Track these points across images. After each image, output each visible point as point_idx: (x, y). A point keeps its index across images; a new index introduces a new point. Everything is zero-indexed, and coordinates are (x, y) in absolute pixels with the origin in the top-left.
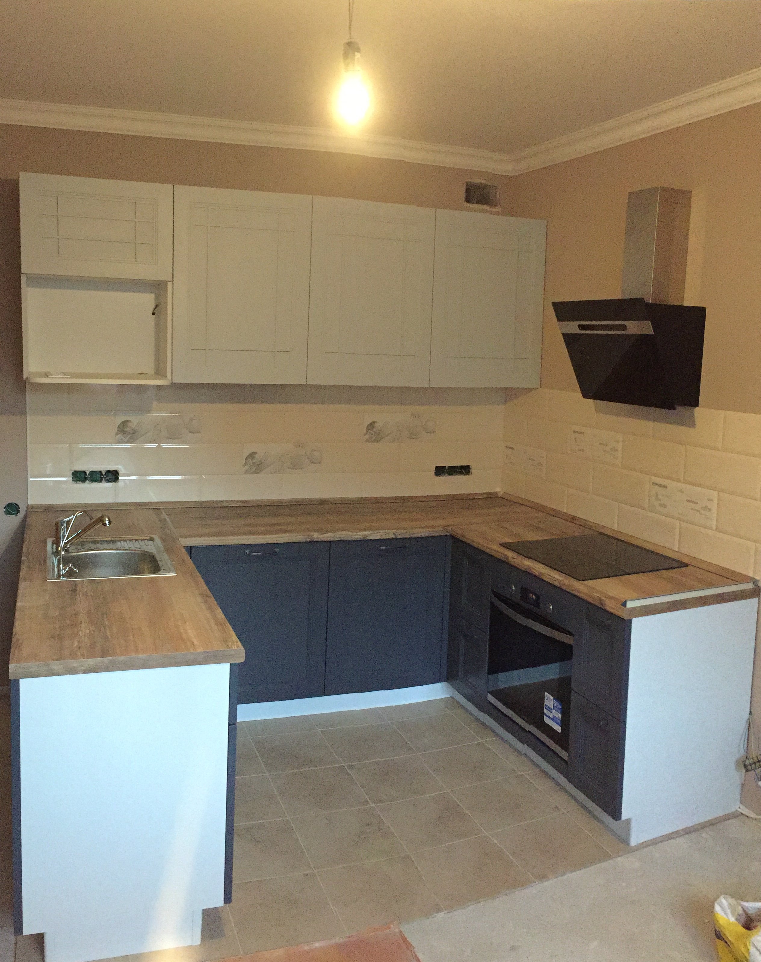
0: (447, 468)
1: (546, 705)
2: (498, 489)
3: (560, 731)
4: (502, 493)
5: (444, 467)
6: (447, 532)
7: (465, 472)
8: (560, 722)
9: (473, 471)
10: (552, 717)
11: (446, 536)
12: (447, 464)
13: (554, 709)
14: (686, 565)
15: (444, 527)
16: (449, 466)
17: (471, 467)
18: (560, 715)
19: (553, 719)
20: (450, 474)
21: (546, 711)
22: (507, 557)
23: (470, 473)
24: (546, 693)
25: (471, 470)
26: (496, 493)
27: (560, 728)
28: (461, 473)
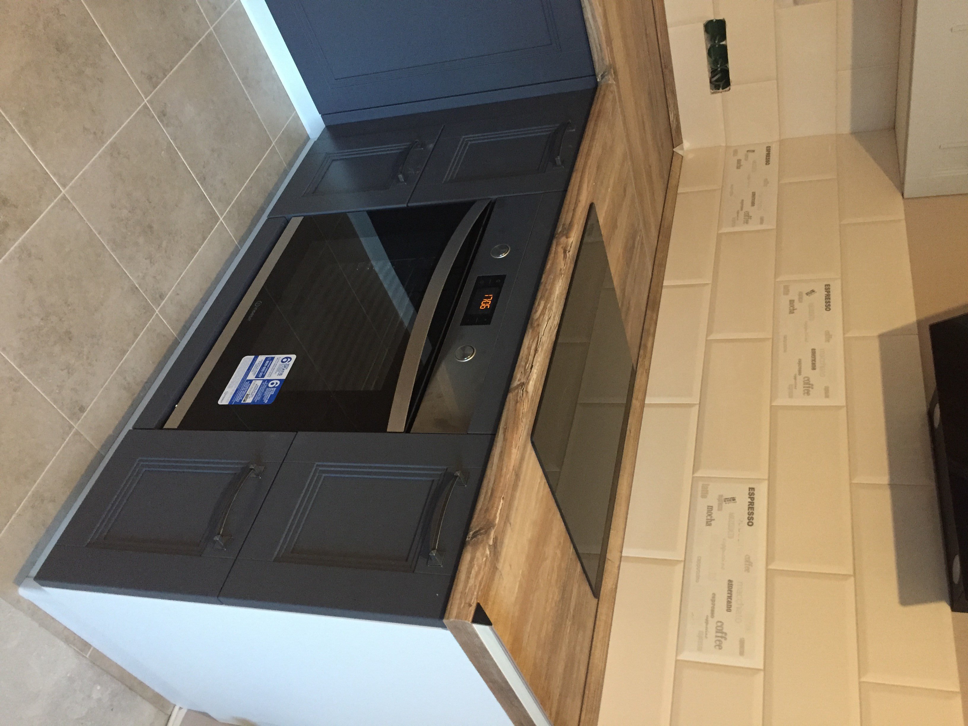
0: (723, 43)
1: (272, 359)
2: (687, 144)
3: (220, 402)
4: (680, 152)
5: (724, 37)
6: (603, 76)
7: (716, 81)
8: (237, 400)
9: (720, 96)
10: (248, 378)
11: (594, 75)
12: (730, 42)
13: (264, 381)
14: (596, 593)
15: (612, 68)
16: (726, 47)
17: (728, 89)
18: (249, 401)
19: (245, 382)
20: (710, 52)
21: (262, 358)
22: (567, 233)
23: (715, 91)
24: (294, 357)
25: (721, 90)
26: (681, 142)
27: (227, 403)
28: (713, 72)
